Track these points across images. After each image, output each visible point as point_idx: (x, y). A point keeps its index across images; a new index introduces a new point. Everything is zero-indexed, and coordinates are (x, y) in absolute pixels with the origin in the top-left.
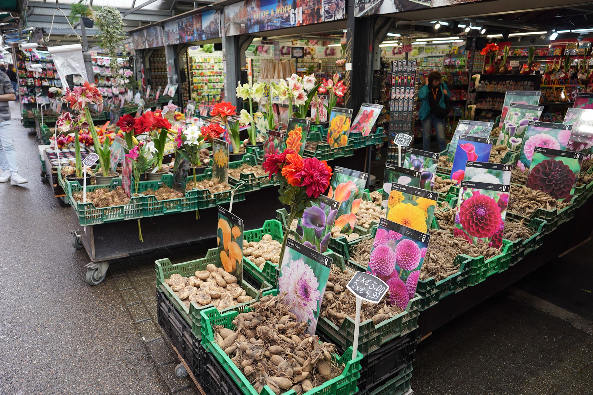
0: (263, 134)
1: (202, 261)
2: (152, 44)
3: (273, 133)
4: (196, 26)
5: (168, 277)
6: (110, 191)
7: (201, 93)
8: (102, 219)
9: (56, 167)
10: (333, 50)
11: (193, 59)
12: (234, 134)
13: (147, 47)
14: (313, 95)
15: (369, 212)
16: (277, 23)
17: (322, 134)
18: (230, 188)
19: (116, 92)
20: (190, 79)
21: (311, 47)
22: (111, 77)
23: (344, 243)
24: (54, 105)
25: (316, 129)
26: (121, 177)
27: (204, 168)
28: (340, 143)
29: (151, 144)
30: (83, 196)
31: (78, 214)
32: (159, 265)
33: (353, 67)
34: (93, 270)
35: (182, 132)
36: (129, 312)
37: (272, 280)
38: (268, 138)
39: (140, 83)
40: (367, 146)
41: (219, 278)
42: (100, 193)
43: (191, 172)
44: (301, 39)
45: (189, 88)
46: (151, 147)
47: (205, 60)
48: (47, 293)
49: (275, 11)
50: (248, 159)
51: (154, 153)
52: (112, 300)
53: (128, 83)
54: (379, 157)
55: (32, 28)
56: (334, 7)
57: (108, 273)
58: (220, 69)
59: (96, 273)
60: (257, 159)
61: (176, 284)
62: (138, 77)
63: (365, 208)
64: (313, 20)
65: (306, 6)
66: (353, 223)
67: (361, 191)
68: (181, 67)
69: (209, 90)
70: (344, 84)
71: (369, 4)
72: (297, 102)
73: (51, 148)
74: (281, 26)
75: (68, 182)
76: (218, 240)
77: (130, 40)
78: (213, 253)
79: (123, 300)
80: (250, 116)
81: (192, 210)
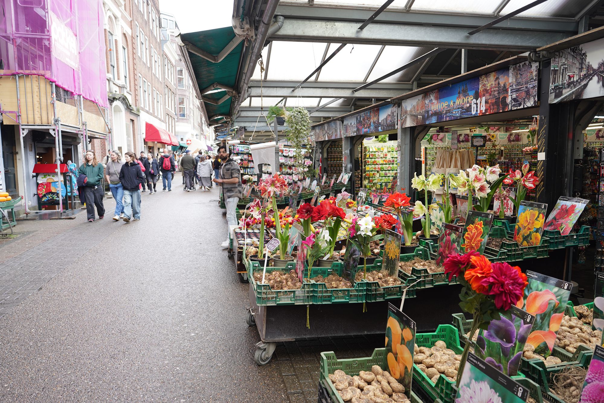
0: (438, 226)
1: (368, 360)
2: (332, 136)
3: (449, 227)
4: (373, 119)
5: (332, 371)
6: (285, 274)
7: (372, 181)
8: (276, 301)
9: (242, 246)
10: (519, 136)
11: (368, 149)
12: (407, 226)
13: (327, 139)
14: (498, 187)
15: (575, 332)
16: (457, 113)
17: (507, 229)
18: (400, 283)
19: (296, 179)
20: (363, 168)
21: (492, 134)
22: (293, 166)
23: (541, 369)
24: (246, 190)
25: (500, 224)
26: (295, 261)
27: (374, 259)
28: (531, 241)
29: (326, 233)
30: (262, 276)
31: (256, 294)
32: (325, 358)
33: (547, 156)
34: (262, 349)
35: (357, 223)
36: (289, 400)
37: (446, 399)
38: (444, 232)
39: (318, 171)
40: (566, 247)
41: (384, 383)
42: (276, 274)
43: (361, 261)
44: (481, 126)
45: (362, 175)
46: (325, 235)
47: (379, 149)
48: (221, 364)
49: (454, 103)
50: (421, 252)
51: (328, 241)
52: (275, 384)
53: (307, 171)
54: (582, 260)
55: (237, 127)
56: (524, 95)
57: (274, 354)
58: (393, 158)
59: (264, 353)
60: (430, 253)
61: (339, 381)
62: (316, 166)
63: (567, 325)
64: (498, 108)
65: (490, 95)
66: (551, 343)
67: (563, 304)
68: (356, 157)
69: (380, 178)
70: (535, 175)
71: (569, 89)
72: (479, 194)
73: (239, 228)
74: (460, 116)
75: (251, 262)
76: (387, 339)
77: (312, 133)
78: (379, 353)
79: (285, 386)
80: (425, 208)
81: (359, 302)
